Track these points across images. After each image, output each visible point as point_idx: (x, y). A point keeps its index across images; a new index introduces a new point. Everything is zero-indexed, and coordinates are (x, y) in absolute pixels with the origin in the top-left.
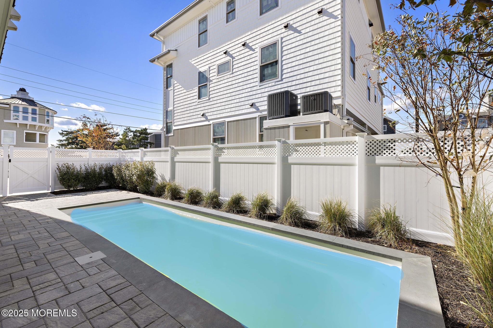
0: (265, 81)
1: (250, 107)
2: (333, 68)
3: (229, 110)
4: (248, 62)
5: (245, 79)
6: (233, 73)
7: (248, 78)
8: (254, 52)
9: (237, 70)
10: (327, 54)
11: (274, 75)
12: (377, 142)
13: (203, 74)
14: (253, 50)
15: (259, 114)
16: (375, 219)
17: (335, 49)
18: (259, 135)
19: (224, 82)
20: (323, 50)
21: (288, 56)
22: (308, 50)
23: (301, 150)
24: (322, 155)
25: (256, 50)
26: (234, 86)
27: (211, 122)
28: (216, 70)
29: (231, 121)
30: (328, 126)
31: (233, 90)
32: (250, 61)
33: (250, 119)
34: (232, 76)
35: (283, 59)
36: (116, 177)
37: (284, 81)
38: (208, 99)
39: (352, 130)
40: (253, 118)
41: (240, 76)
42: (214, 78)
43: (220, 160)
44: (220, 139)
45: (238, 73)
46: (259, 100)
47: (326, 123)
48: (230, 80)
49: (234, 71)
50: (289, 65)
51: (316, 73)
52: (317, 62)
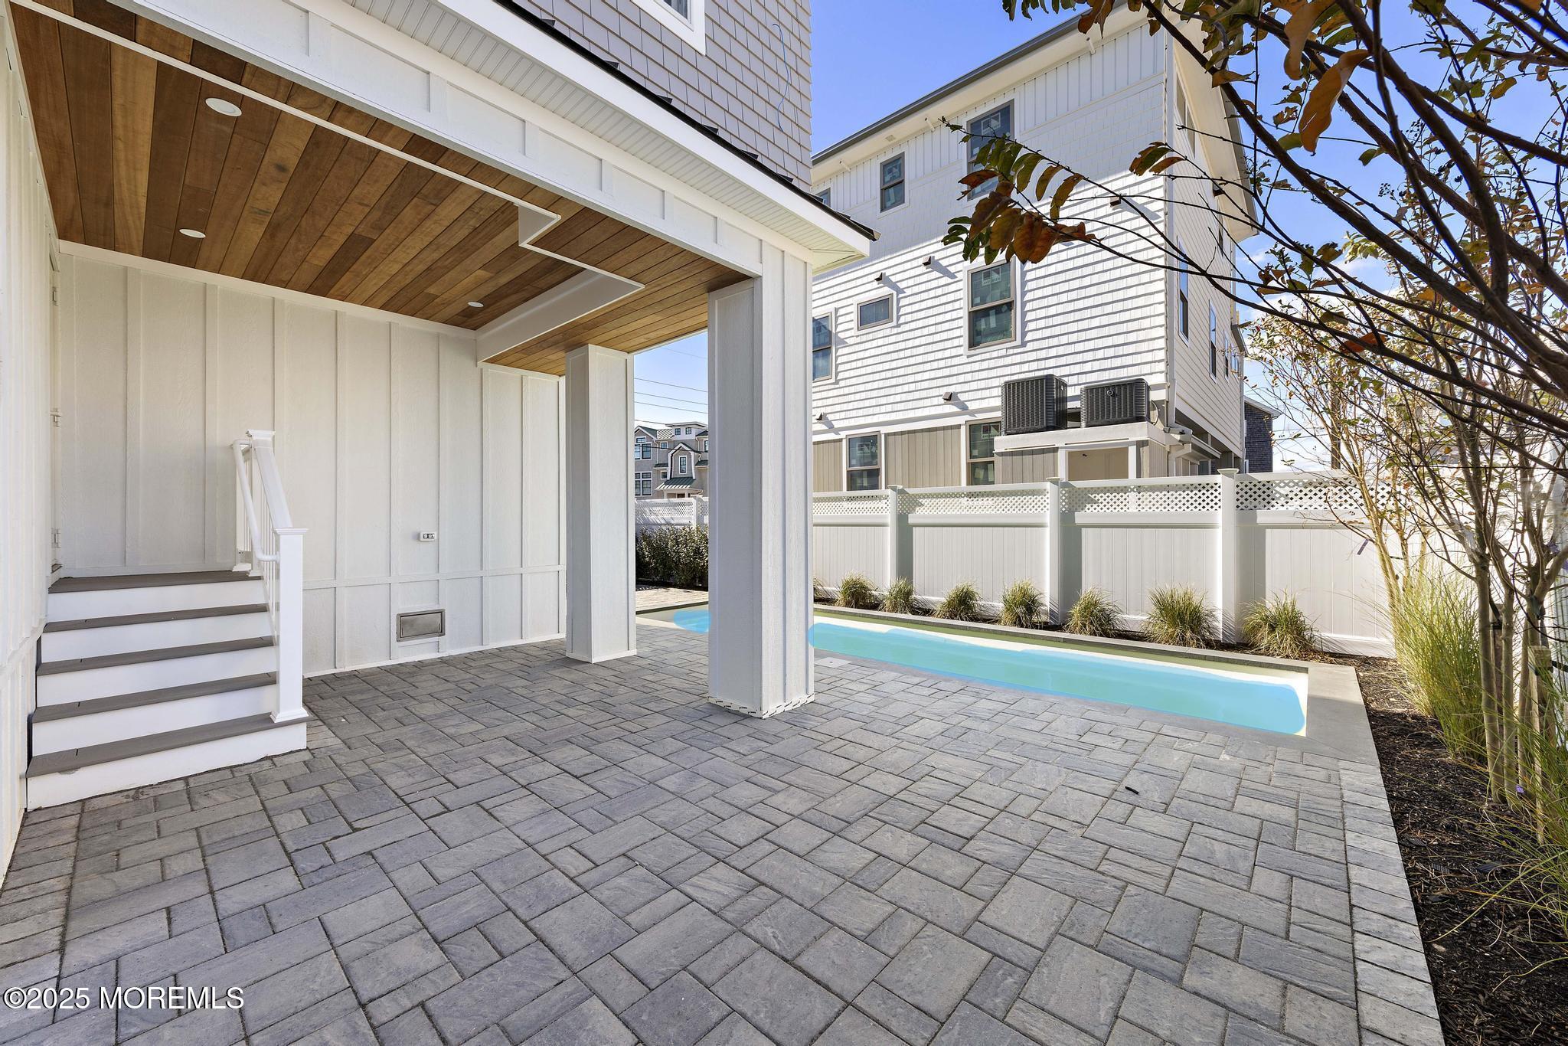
0: (981, 345)
1: (943, 401)
2: (1146, 323)
3: (889, 408)
4: (937, 301)
5: (930, 339)
6: (898, 326)
7: (937, 337)
8: (953, 280)
9: (909, 318)
10: (1132, 292)
11: (1003, 332)
12: (1259, 485)
13: (820, 323)
14: (952, 276)
15: (968, 418)
16: (1256, 618)
17: (1151, 282)
18: (968, 464)
19: (874, 344)
20: (1123, 283)
21: (1039, 294)
22: (1087, 281)
23: (1101, 500)
24: (1133, 509)
25: (960, 276)
26: (902, 354)
27: (843, 435)
28: (854, 317)
29: (895, 434)
30: (1145, 450)
31: (900, 363)
32: (944, 299)
33: (944, 428)
34: (895, 331)
35: (1026, 299)
36: (647, 559)
37: (1030, 346)
38: (833, 381)
39: (1188, 455)
40: (951, 427)
41: (918, 333)
42: (848, 333)
43: (912, 519)
44: (865, 473)
45: (913, 325)
46: (966, 387)
47: (1141, 444)
48: (893, 339)
49: (902, 320)
50: (1042, 313)
51: (1106, 331)
52: (1108, 309)
